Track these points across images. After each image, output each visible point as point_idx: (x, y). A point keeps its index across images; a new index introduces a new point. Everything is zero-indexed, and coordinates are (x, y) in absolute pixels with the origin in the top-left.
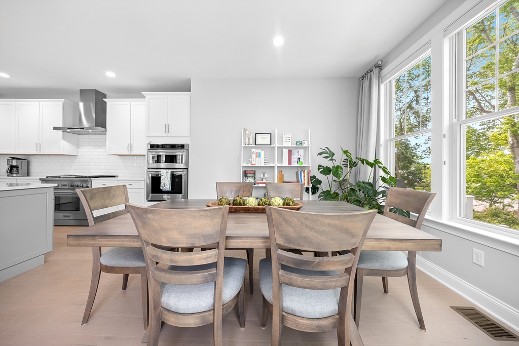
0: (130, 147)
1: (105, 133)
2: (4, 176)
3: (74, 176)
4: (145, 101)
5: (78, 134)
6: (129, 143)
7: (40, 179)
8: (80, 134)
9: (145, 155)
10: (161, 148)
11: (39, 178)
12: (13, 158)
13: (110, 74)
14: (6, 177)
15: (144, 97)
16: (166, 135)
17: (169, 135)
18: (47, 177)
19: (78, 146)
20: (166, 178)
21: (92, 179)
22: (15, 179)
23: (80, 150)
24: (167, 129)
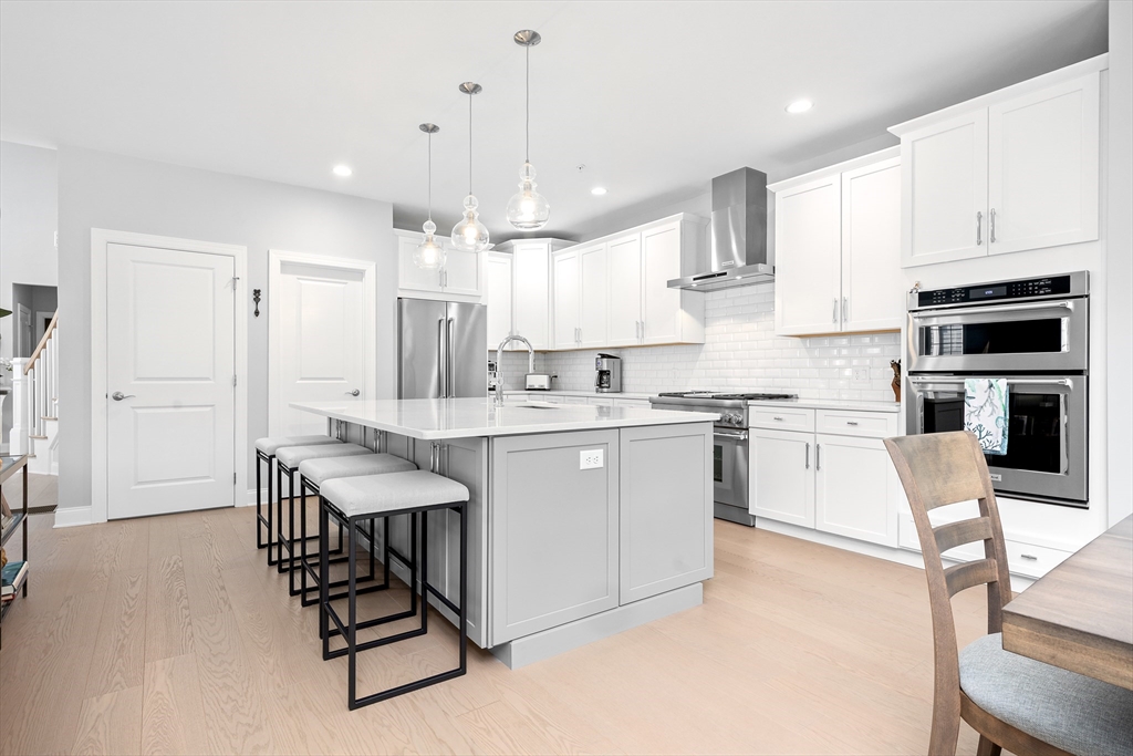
0: (841, 308)
1: (771, 277)
2: (589, 391)
3: (710, 395)
4: (898, 154)
5: (704, 291)
6: (838, 298)
7: (651, 400)
8: (708, 291)
9: (898, 331)
10: (963, 300)
11: (647, 396)
12: (603, 356)
13: (801, 106)
14: (594, 394)
15: (897, 141)
16: (982, 251)
17: (995, 248)
18: (660, 395)
19: (704, 320)
20: (988, 409)
21: (750, 402)
22: (607, 399)
23: (709, 330)
24: (986, 228)
